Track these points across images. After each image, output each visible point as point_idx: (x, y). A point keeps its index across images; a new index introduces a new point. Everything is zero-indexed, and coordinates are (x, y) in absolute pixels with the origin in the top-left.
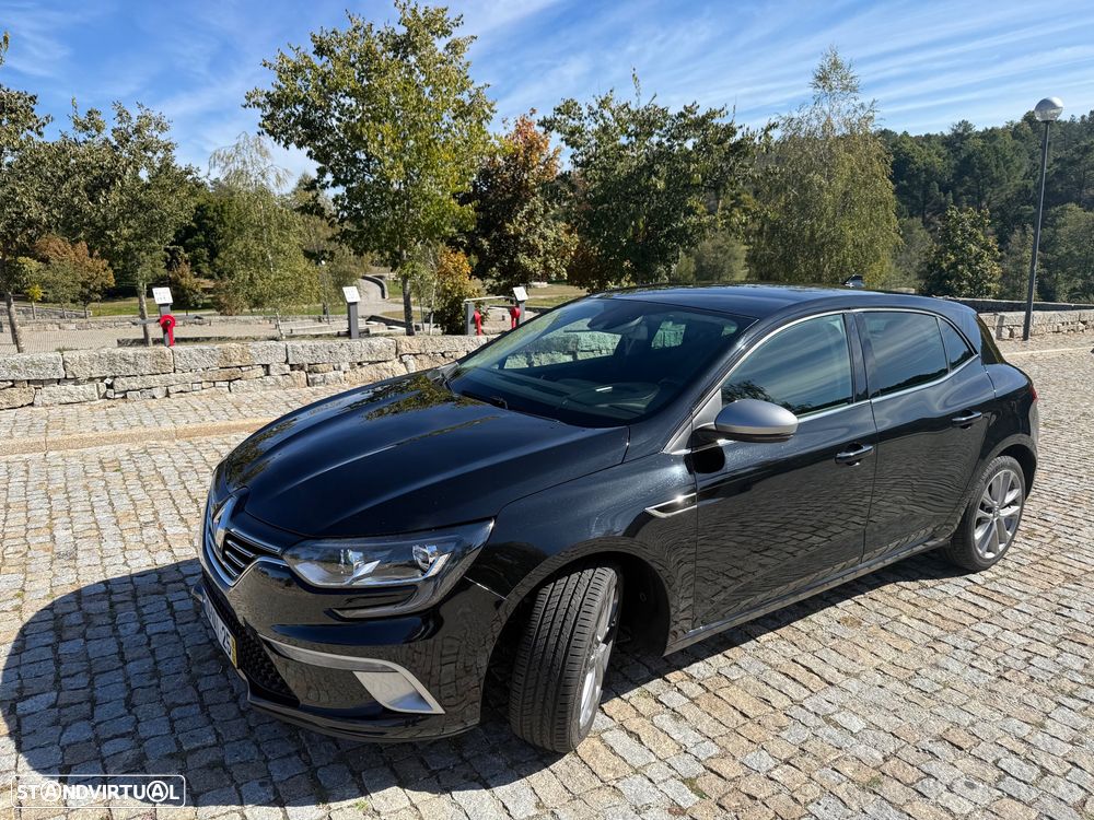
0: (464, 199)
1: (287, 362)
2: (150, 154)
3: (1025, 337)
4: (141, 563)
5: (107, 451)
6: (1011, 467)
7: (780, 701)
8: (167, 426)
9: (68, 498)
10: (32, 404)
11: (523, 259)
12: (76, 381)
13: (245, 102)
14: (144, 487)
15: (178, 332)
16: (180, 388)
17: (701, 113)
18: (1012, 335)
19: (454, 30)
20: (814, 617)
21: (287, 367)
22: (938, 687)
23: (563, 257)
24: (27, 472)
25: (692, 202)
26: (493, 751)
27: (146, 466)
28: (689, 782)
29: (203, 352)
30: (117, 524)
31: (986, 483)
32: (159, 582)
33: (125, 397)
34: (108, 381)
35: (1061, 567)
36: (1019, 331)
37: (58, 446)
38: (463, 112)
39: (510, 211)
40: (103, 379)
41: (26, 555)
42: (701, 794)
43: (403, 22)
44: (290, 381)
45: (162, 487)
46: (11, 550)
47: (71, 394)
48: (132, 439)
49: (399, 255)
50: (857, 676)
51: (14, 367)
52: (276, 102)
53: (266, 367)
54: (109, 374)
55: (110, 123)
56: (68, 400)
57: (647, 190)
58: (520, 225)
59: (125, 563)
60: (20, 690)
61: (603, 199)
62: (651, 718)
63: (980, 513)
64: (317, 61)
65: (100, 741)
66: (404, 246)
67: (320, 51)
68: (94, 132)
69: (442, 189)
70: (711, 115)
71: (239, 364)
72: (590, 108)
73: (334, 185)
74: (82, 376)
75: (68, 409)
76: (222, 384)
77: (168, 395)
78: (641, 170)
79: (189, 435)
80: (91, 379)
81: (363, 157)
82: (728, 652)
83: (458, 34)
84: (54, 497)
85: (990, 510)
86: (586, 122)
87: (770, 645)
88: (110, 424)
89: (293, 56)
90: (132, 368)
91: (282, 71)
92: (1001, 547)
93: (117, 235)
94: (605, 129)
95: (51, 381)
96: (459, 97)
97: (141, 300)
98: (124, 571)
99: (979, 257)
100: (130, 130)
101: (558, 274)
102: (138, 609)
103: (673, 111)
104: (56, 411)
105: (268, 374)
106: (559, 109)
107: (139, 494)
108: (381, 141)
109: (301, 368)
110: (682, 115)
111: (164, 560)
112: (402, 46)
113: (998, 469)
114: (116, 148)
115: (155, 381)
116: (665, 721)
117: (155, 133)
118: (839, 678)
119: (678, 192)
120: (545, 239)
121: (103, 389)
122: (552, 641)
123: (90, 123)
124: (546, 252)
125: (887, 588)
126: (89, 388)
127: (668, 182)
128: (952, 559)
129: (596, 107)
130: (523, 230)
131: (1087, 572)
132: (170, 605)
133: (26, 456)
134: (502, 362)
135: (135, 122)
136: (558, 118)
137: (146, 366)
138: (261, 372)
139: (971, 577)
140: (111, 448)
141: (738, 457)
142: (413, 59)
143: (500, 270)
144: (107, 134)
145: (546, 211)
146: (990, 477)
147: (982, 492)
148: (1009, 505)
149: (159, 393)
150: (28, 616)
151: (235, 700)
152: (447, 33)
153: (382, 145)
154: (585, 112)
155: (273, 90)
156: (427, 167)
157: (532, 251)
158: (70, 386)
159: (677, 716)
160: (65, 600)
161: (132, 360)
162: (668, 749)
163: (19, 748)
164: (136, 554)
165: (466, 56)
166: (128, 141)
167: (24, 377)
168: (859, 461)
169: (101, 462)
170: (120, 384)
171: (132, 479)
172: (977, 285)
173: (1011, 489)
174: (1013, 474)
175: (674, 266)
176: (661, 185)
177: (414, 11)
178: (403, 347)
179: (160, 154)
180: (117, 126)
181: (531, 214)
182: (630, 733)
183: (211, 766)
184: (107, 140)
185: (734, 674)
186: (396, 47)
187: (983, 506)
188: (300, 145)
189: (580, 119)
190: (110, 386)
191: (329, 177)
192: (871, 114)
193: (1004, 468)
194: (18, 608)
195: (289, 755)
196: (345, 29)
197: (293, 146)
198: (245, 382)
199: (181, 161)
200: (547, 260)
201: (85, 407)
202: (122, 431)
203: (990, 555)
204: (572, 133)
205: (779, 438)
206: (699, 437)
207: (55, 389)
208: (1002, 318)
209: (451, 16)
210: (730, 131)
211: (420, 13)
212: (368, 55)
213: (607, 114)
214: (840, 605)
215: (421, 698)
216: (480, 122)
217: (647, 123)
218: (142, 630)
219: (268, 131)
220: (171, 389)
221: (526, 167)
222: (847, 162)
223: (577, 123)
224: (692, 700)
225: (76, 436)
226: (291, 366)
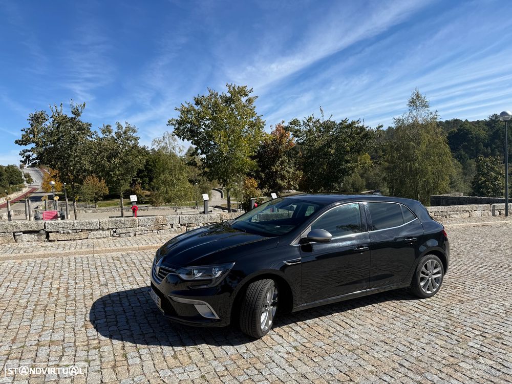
0: (252, 158)
1: (179, 223)
2: (129, 142)
3: (506, 215)
4: (128, 287)
5: (114, 254)
6: (435, 259)
7: (332, 330)
8: (135, 246)
9: (103, 269)
10: (87, 238)
11: (279, 181)
12: (103, 230)
13: (168, 123)
14: (128, 266)
15: (139, 213)
16: (140, 233)
17: (349, 122)
18: (500, 214)
19: (249, 94)
20: (355, 309)
21: (179, 225)
22: (389, 329)
23: (296, 180)
24: (88, 260)
25: (347, 158)
26: (236, 338)
27: (128, 259)
28: (295, 348)
29: (149, 219)
30: (120, 276)
31: (423, 264)
32: (134, 293)
33: (120, 236)
34: (114, 230)
36: (504, 212)
37: (97, 252)
38: (252, 125)
39: (274, 161)
40: (112, 229)
41: (91, 284)
42: (297, 350)
43: (230, 92)
44: (180, 230)
45: (134, 266)
46: (86, 283)
47: (101, 235)
48: (123, 250)
49: (225, 181)
50: (363, 325)
51: (83, 224)
52: (180, 123)
53: (172, 225)
54: (115, 227)
55: (114, 129)
56: (100, 236)
57: (327, 154)
58: (278, 167)
59: (123, 287)
60: (96, 318)
61: (310, 157)
62: (288, 333)
63: (422, 275)
64: (196, 108)
65: (120, 331)
66: (228, 177)
67: (197, 104)
68: (108, 134)
69: (244, 155)
70: (353, 123)
71: (162, 223)
72: (304, 122)
73: (201, 154)
74: (105, 228)
75: (100, 240)
76: (155, 231)
77: (135, 235)
78: (324, 146)
79: (143, 249)
80: (108, 229)
81: (213, 143)
82: (321, 318)
83: (251, 95)
84: (98, 268)
85: (427, 275)
86: (302, 127)
87: (336, 316)
88: (115, 245)
89: (187, 106)
90: (123, 225)
91: (182, 112)
92: (434, 290)
93: (114, 174)
94: (309, 131)
95: (95, 230)
96: (251, 120)
97: (121, 200)
98: (123, 290)
99: (496, 179)
100: (122, 132)
101: (294, 187)
102: (128, 300)
103: (338, 122)
104: (96, 240)
105: (172, 227)
106: (291, 123)
107: (126, 268)
108: (220, 138)
109: (184, 225)
110: (341, 124)
111: (136, 287)
112: (228, 101)
113: (428, 259)
114: (116, 139)
115: (131, 230)
116: (293, 334)
117: (131, 134)
118: (356, 325)
119: (341, 154)
120: (289, 172)
121: (112, 233)
123: (107, 130)
124: (289, 178)
125: (387, 302)
126: (107, 233)
127: (336, 150)
128: (413, 293)
129: (306, 121)
130: (279, 169)
132: (138, 299)
133: (87, 255)
134: (250, 219)
135: (124, 129)
136: (291, 126)
137: (128, 224)
138: (169, 226)
139: (422, 300)
140: (116, 253)
142: (233, 106)
143: (269, 186)
144: (113, 134)
145: (289, 161)
146: (424, 262)
147: (422, 267)
148: (436, 273)
149: (132, 234)
150: (95, 300)
151: (159, 323)
152: (247, 95)
153: (220, 139)
154: (302, 123)
155: (179, 119)
156: (237, 147)
157: (283, 178)
158: (101, 232)
159: (297, 332)
160: (105, 297)
161: (123, 222)
162: (291, 340)
163: (97, 331)
164: (126, 285)
165: (254, 104)
166: (121, 136)
167: (85, 228)
168: (362, 252)
169: (112, 258)
170: (119, 231)
171: (124, 263)
172: (496, 191)
173: (436, 268)
174: (436, 262)
175: (342, 184)
176: (332, 152)
177: (234, 88)
178: (223, 217)
179: (133, 142)
180: (117, 131)
181: (282, 163)
182: (280, 336)
183: (152, 337)
184: (113, 137)
185: (321, 323)
186: (226, 102)
187: (423, 273)
188: (188, 140)
189: (300, 126)
190: (115, 232)
191: (199, 151)
192: (436, 117)
193: (432, 260)
194: (91, 298)
195: (175, 336)
196: (207, 94)
197: (186, 140)
198: (163, 231)
199: (141, 144)
200: (289, 181)
201: (105, 240)
202: (120, 247)
203: (430, 292)
204: (296, 132)
205: (328, 241)
206: (302, 241)
207: (95, 232)
208: (494, 206)
209: (248, 89)
210: (362, 129)
211: (236, 88)
212: (216, 105)
213: (311, 124)
214: (367, 306)
215: (213, 314)
216: (259, 129)
217: (328, 126)
218: (130, 305)
219: (176, 134)
220: (137, 233)
221: (280, 143)
222: (426, 137)
223: (298, 128)
224: (303, 329)
225: (104, 249)
226: (181, 224)
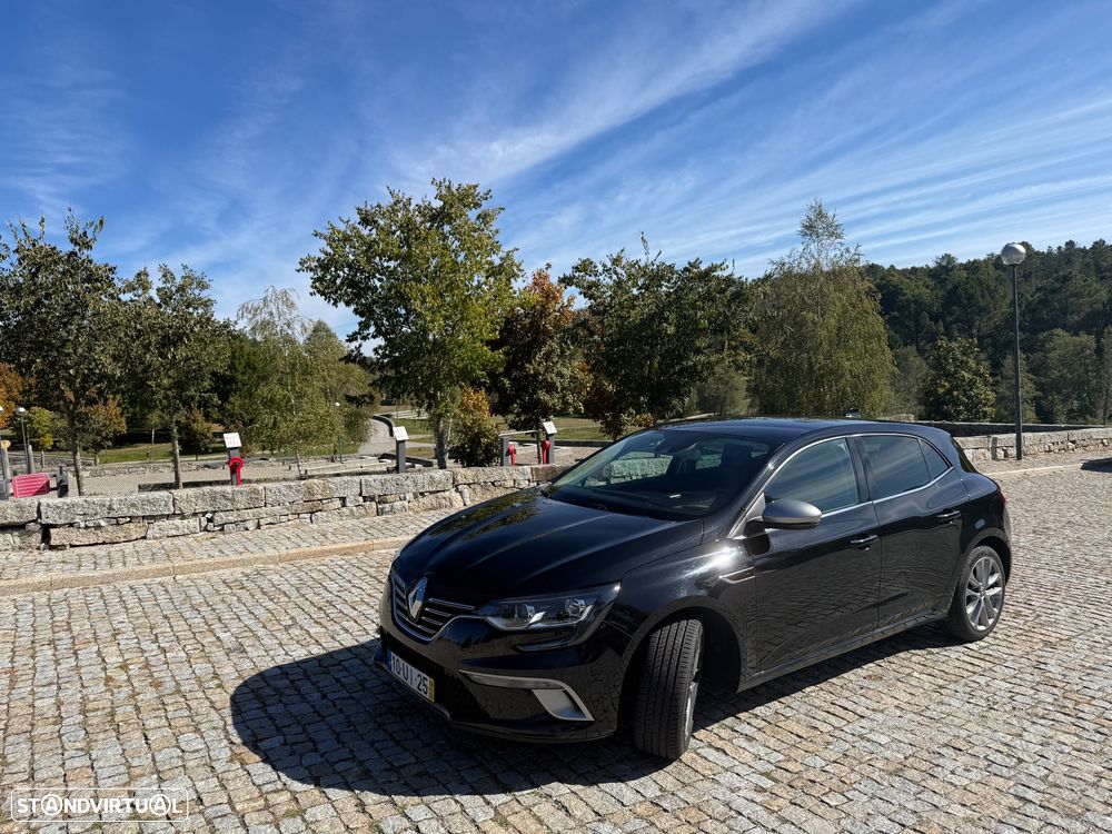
0: (494, 345)
1: (360, 494)
2: (191, 310)
3: (1019, 457)
4: (300, 654)
5: (226, 573)
6: (990, 555)
7: (825, 728)
8: (271, 552)
9: (213, 610)
10: (144, 538)
11: (543, 396)
12: (183, 516)
13: (299, 267)
14: (272, 600)
16: (270, 520)
17: (703, 267)
18: (1006, 455)
19: (484, 202)
20: (845, 675)
21: (361, 499)
22: (943, 716)
23: (580, 393)
24: (166, 591)
25: (701, 343)
26: (620, 762)
27: (265, 585)
28: (767, 775)
29: (290, 487)
30: (264, 627)
31: (971, 566)
32: (320, 665)
33: (222, 530)
34: (209, 515)
35: (1041, 636)
36: (1013, 452)
37: (183, 570)
38: (494, 272)
39: (529, 353)
40: (204, 514)
41: (203, 650)
42: (776, 781)
43: (440, 197)
44: (363, 512)
45: (287, 599)
46: (189, 647)
47: (177, 528)
48: (243, 563)
49: (433, 397)
50: (882, 711)
51: (133, 505)
52: (324, 266)
53: (343, 500)
54: (211, 509)
55: (156, 281)
56: (175, 532)
57: (656, 336)
58: (539, 365)
59: (286, 654)
60: (254, 735)
61: (621, 342)
62: (730, 741)
63: (969, 592)
64: (365, 232)
65: (332, 764)
66: (440, 388)
67: (365, 221)
68: (140, 291)
69: (475, 342)
70: (713, 268)
71: (320, 497)
72: (604, 266)
73: (374, 337)
74: (188, 512)
75: (176, 541)
76: (305, 516)
77: (259, 526)
78: (652, 317)
79: (290, 559)
80: (195, 514)
81: (403, 312)
82: (781, 700)
83: (485, 205)
84: (202, 609)
85: (977, 590)
86: (601, 278)
87: (813, 694)
88: (220, 551)
89: (342, 227)
90: (229, 504)
91: (331, 241)
92: (991, 621)
93: (158, 385)
94: (619, 283)
95: (162, 516)
96: (489, 259)
98: (288, 660)
99: (972, 384)
100: (174, 289)
101: (575, 408)
102: (313, 684)
103: (680, 265)
104: (167, 542)
105: (344, 505)
106: (577, 268)
107: (271, 605)
108: (423, 297)
109: (372, 499)
110: (686, 269)
111: (316, 651)
112: (439, 217)
113: (978, 557)
114: (159, 305)
115: (248, 514)
116: (742, 742)
117: (197, 292)
118: (868, 713)
119: (687, 335)
120: (562, 376)
121: (204, 523)
122: (665, 668)
123: (142, 281)
124: (564, 389)
125: (902, 655)
126: (193, 522)
127: (678, 327)
128: (950, 631)
129: (609, 265)
130: (541, 369)
131: (1061, 640)
132: (338, 681)
133: (158, 580)
134: (583, 482)
135: (179, 281)
136: (577, 275)
137: (242, 501)
138: (338, 503)
139: (969, 645)
140: (228, 572)
141: (779, 541)
142: (447, 228)
143: (521, 406)
144: (153, 293)
145: (563, 352)
146: (973, 562)
147: (968, 574)
148: (992, 586)
149: (251, 525)
150: (231, 691)
151: (417, 737)
152: (477, 205)
153: (424, 302)
154: (600, 269)
155: (323, 256)
156: (462, 319)
157: (551, 388)
158: (177, 521)
159: (749, 738)
160: (252, 679)
161: (230, 496)
162: (747, 757)
163: (274, 768)
164: (293, 648)
165: (494, 225)
166: (171, 298)
167: (140, 513)
168: (868, 546)
169: (224, 582)
170: (219, 518)
171: (259, 595)
172: (974, 409)
173: (992, 573)
174: (992, 561)
175: (687, 400)
176: (671, 330)
177: (449, 188)
178: (459, 477)
179: (200, 311)
180: (161, 286)
181: (548, 356)
182: (718, 749)
183: (419, 775)
184: (151, 299)
185: (789, 713)
186: (433, 219)
187: (970, 586)
188: (348, 304)
189: (596, 275)
190: (210, 520)
191: (372, 329)
192: (857, 257)
193: (983, 557)
194: (219, 686)
195: (473, 767)
196: (387, 201)
197: (341, 305)
198: (324, 514)
199: (219, 316)
200: (564, 396)
201: (190, 540)
202: (235, 557)
203: (982, 628)
204: (590, 287)
205: (809, 525)
206: (751, 527)
207: (165, 523)
208: (995, 439)
209: (481, 190)
210: (729, 281)
211: (454, 189)
212: (408, 226)
213: (619, 270)
214: (865, 667)
215: (577, 709)
216: (509, 280)
217: (656, 276)
218: (324, 696)
219: (319, 292)
220: (262, 522)
221: (543, 313)
222: (838, 300)
223: (593, 279)
224: (759, 729)
225: (198, 562)
226: (364, 497)
